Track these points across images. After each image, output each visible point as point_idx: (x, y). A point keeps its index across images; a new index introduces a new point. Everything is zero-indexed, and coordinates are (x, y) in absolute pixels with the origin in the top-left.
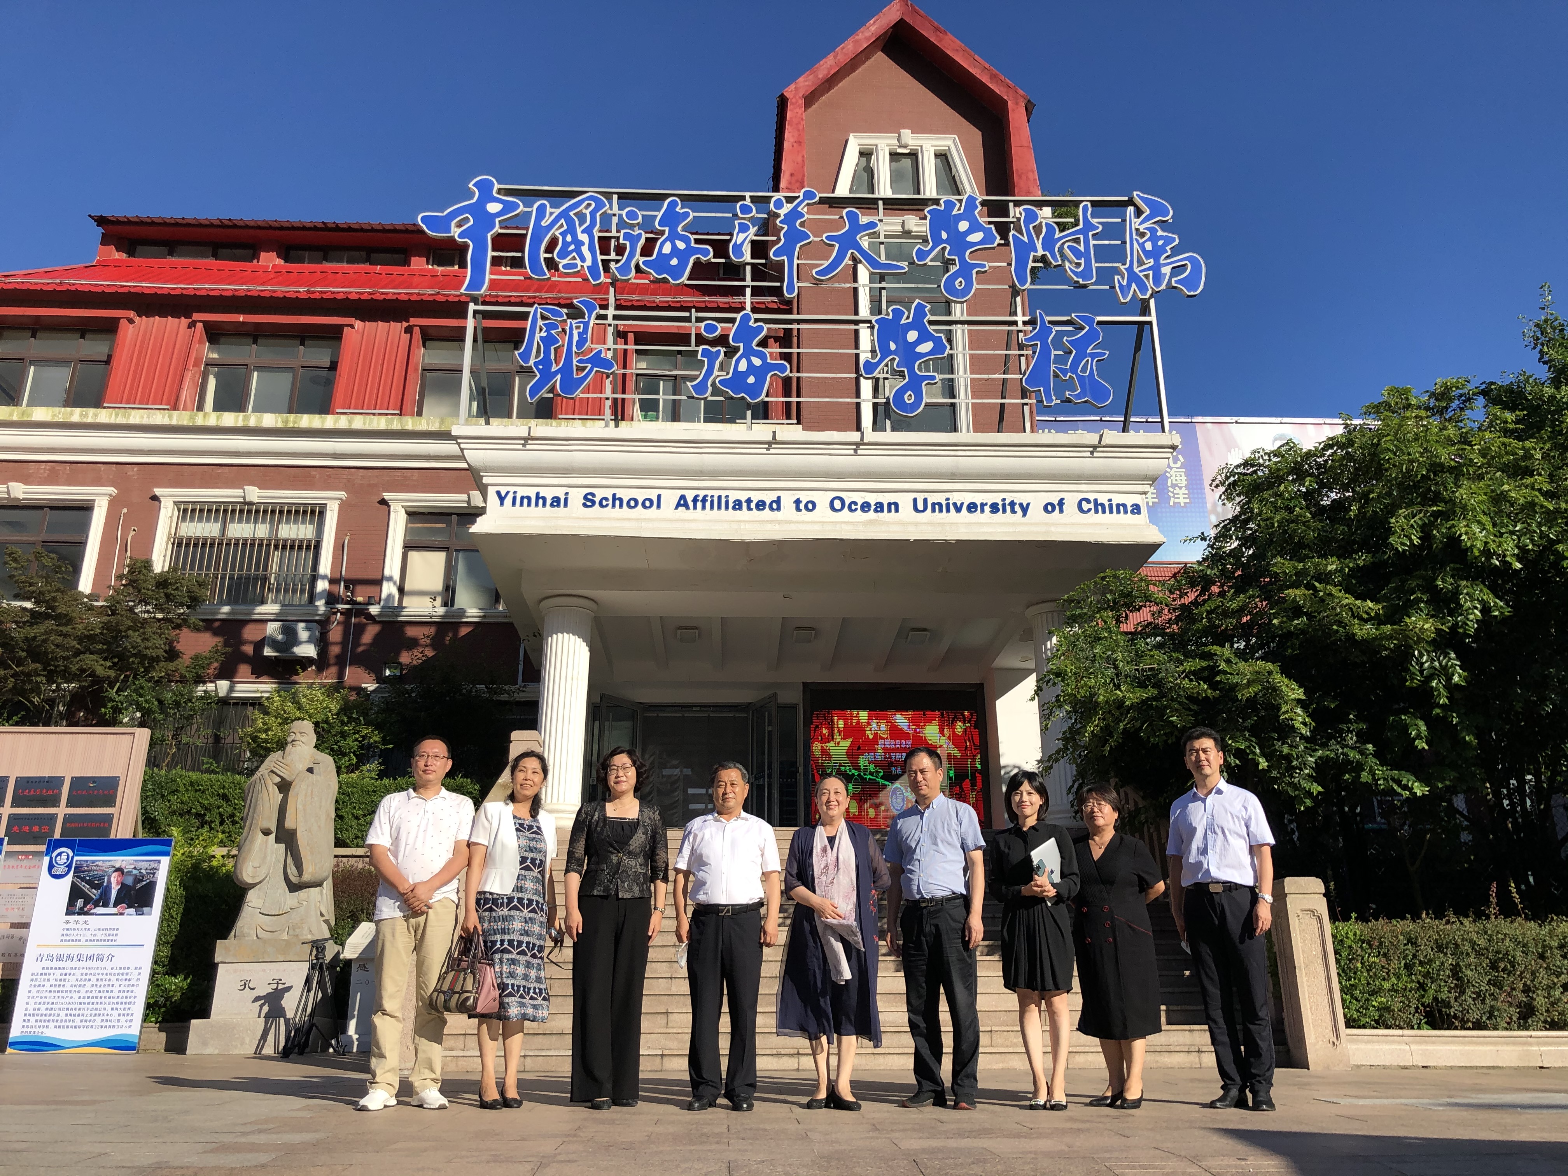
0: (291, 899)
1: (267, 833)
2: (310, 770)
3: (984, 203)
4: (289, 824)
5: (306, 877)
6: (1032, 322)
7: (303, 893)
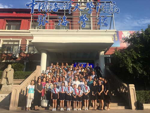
0: (7, 86)
1: (4, 78)
2: (10, 70)
3: (93, 2)
4: (7, 77)
5: (9, 83)
6: (98, 17)
7: (9, 85)
